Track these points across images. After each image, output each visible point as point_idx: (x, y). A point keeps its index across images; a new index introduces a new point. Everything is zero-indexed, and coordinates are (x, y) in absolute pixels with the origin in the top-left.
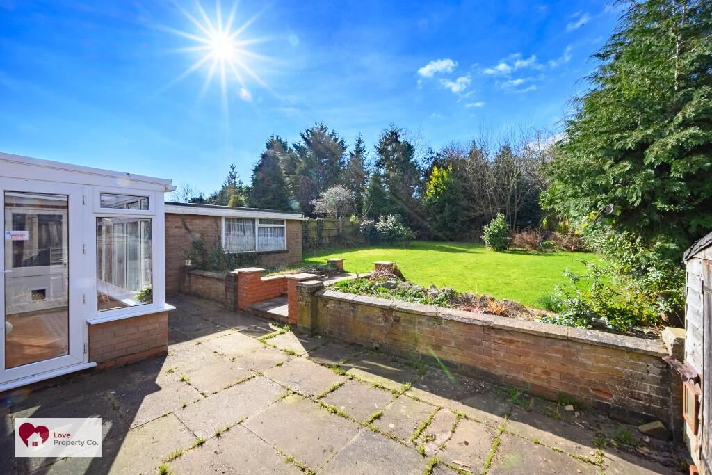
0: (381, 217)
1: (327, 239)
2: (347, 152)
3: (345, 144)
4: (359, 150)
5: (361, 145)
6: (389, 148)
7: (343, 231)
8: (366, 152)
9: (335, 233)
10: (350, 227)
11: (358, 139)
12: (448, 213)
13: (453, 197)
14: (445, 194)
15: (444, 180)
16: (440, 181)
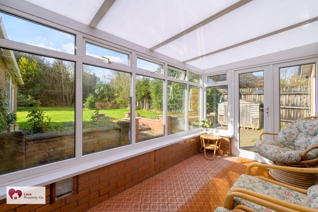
12: (39, 89)
13: (41, 80)
14: (36, 77)
15: (33, 68)
16: (30, 68)
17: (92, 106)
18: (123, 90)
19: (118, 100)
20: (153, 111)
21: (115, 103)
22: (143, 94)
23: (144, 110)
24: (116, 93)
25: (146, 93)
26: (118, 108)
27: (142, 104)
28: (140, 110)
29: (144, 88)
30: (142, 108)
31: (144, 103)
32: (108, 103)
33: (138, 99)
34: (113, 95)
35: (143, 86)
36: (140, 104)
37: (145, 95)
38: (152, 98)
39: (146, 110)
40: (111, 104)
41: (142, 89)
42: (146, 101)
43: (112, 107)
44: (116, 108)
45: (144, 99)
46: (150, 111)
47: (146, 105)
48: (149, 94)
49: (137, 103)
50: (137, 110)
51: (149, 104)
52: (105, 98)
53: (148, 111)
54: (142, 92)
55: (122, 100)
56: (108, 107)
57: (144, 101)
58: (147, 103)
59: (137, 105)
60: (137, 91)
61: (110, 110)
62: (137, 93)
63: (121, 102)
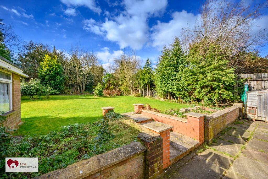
12: (59, 81)
13: (60, 72)
14: (56, 70)
15: (54, 63)
16: (52, 63)
17: (100, 94)
18: (127, 79)
19: (122, 88)
20: (156, 98)
21: (120, 90)
22: (146, 82)
23: (147, 97)
24: (120, 81)
25: (149, 81)
26: (122, 95)
32: (114, 90)
34: (118, 83)
35: (146, 74)
36: (143, 91)
37: (148, 82)
38: (156, 86)
39: (149, 97)
40: (116, 92)
41: (145, 77)
42: (149, 89)
43: (117, 94)
44: (120, 95)
45: (147, 86)
46: (153, 98)
47: (148, 93)
48: (152, 82)
49: (140, 90)
50: (140, 97)
51: (151, 92)
52: (111, 86)
53: (150, 98)
54: (145, 80)
55: (125, 87)
56: (114, 94)
57: (147, 88)
58: (149, 90)
59: (140, 92)
60: (140, 79)
61: (116, 97)
62: (140, 81)
63: (125, 89)
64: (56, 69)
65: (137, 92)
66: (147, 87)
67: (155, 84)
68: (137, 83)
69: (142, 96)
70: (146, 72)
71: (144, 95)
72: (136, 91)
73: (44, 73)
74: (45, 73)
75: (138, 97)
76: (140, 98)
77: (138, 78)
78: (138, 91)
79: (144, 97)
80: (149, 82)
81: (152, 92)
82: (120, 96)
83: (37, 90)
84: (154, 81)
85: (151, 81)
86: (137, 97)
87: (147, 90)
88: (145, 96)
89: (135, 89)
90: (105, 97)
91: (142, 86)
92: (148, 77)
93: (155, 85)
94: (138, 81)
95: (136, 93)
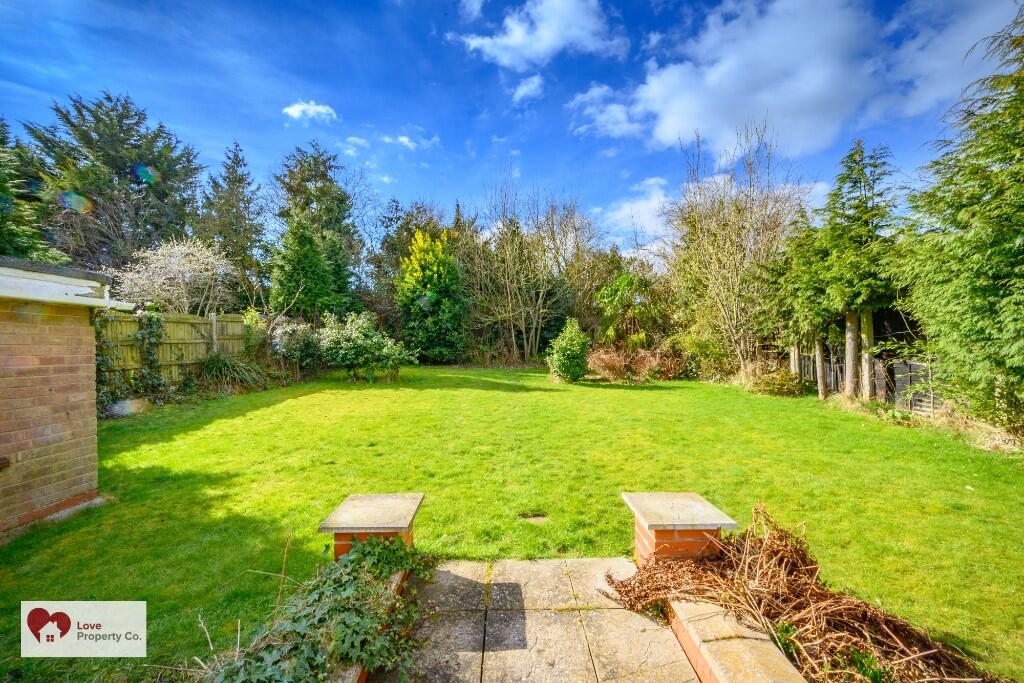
0: (330, 319)
1: (175, 371)
2: (203, 178)
3: (196, 162)
4: (237, 180)
5: (240, 171)
6: (311, 186)
7: (223, 348)
8: (253, 187)
9: (200, 353)
10: (241, 337)
11: (231, 155)
12: (447, 316)
13: (454, 287)
14: (442, 281)
15: (436, 257)
16: (430, 257)
17: (575, 370)
18: (712, 291)
19: (687, 341)
20: (931, 416)
21: (676, 353)
22: (838, 305)
23: (841, 399)
24: (678, 307)
25: (858, 294)
26: (687, 375)
27: (826, 359)
28: (811, 399)
29: (842, 262)
30: (826, 385)
31: (841, 360)
32: (642, 352)
33: (797, 333)
34: (666, 318)
35: (835, 253)
36: (814, 362)
37: (848, 304)
38: (930, 330)
39: (858, 404)
40: (655, 363)
41: (829, 269)
42: (859, 347)
43: (659, 372)
44: (677, 377)
45: (843, 333)
46: (898, 411)
47: (857, 375)
48: (892, 298)
49: (793, 353)
50: (790, 393)
51: (880, 366)
52: (636, 331)
53: (874, 411)
54: (828, 291)
55: (706, 336)
56: (645, 372)
57: (843, 345)
58: (865, 356)
59: (794, 368)
60: (790, 287)
61: (651, 388)
62: (789, 301)
63: (703, 347)
64: (440, 276)
65: (773, 364)
66: (849, 335)
67: (917, 315)
68: (774, 312)
69: (808, 389)
70: (838, 234)
71: (820, 387)
72: (767, 356)
73: (409, 294)
74: (414, 292)
75: (780, 393)
76: (789, 400)
77: (775, 283)
78: (784, 357)
79: (821, 396)
80: (859, 300)
81: (891, 371)
82: (676, 383)
83: (359, 351)
84: (905, 292)
85: (881, 297)
86: (771, 392)
87: (843, 351)
88: (827, 392)
89: (766, 347)
90: (595, 383)
91: (805, 327)
92: (855, 266)
93: (914, 324)
94: (781, 302)
95: (766, 371)
